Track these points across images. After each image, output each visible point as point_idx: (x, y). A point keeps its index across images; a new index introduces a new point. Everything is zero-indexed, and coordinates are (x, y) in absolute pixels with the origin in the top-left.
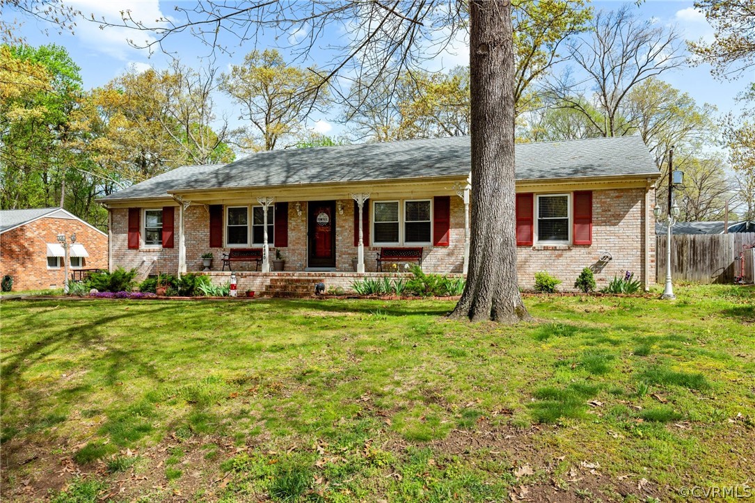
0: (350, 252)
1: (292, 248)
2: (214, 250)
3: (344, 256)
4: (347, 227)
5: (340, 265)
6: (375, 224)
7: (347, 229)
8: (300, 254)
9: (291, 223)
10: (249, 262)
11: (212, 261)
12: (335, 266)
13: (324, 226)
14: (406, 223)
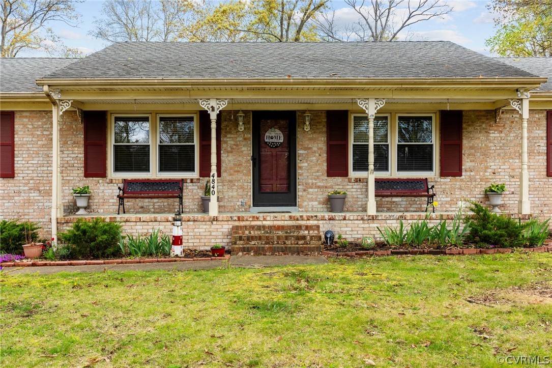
0: (319, 184)
1: (228, 178)
2: (91, 182)
3: (311, 190)
4: (315, 149)
5: (305, 203)
6: (354, 145)
7: (315, 152)
8: (242, 187)
9: (226, 142)
10: (155, 200)
11: (89, 198)
12: (295, 205)
13: (277, 147)
14: (398, 145)
